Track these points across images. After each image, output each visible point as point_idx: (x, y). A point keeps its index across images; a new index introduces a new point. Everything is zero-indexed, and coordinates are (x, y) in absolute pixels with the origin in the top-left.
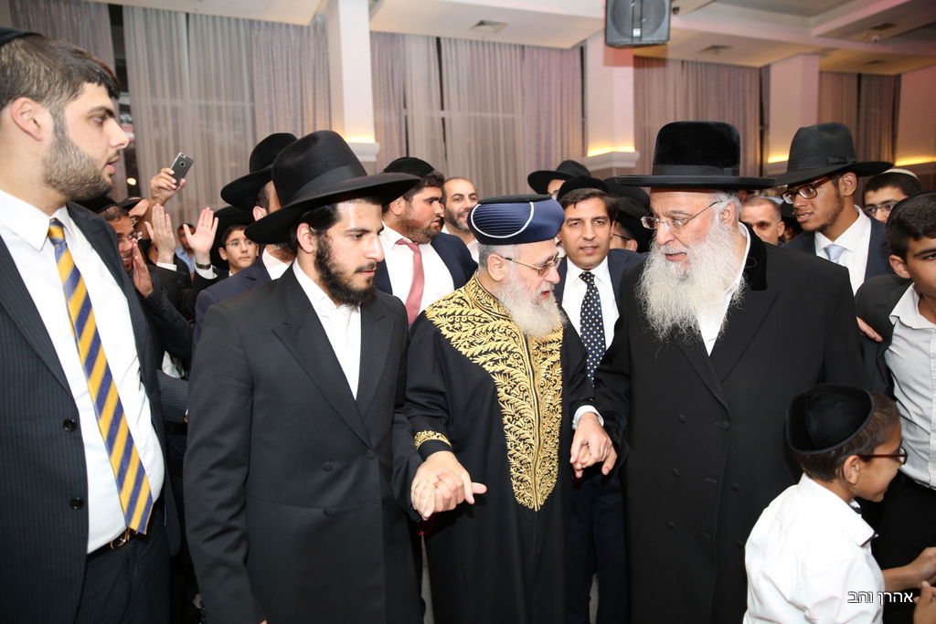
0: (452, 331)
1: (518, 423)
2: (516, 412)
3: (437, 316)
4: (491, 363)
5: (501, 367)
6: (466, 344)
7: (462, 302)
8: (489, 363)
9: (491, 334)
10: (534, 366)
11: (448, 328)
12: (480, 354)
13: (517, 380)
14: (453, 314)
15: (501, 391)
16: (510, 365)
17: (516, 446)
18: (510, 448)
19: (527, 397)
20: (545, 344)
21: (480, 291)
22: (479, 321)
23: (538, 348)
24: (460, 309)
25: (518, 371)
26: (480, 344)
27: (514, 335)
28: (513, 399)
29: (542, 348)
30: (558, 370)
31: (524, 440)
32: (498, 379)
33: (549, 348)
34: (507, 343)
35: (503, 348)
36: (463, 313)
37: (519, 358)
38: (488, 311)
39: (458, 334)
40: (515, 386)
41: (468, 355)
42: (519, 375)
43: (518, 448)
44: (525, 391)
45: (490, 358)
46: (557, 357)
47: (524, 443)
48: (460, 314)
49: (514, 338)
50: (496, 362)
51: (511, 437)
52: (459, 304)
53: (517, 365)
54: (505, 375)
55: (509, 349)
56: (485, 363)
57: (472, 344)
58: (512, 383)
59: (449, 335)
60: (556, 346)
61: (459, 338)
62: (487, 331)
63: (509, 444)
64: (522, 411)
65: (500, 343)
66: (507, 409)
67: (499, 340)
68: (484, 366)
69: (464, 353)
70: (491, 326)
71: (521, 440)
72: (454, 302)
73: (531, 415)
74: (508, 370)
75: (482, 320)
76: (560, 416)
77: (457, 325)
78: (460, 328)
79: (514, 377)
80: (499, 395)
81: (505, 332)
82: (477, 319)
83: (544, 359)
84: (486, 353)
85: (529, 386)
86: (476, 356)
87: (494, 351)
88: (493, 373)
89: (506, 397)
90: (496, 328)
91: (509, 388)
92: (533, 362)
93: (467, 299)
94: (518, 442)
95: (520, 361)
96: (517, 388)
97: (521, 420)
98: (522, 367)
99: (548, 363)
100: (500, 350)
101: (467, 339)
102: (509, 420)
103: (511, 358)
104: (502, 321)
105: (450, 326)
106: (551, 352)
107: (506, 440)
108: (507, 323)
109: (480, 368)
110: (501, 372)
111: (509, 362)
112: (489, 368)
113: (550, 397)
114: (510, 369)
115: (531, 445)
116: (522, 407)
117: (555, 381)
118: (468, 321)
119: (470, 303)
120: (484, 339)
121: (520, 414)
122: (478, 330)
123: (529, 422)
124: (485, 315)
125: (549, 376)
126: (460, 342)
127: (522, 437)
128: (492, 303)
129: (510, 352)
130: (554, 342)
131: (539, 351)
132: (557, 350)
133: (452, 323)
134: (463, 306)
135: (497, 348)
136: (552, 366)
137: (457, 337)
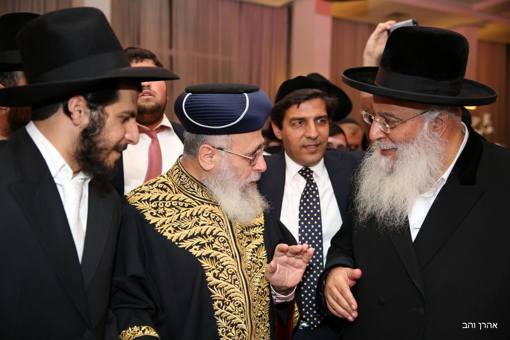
0: (156, 216)
1: (229, 308)
2: (226, 297)
3: (140, 201)
4: (198, 247)
5: (205, 252)
6: (171, 229)
7: (165, 187)
8: (195, 247)
9: (195, 219)
10: (240, 249)
11: (152, 214)
12: (186, 238)
14: (157, 199)
15: (210, 276)
16: (216, 249)
17: (227, 332)
18: (221, 334)
19: (235, 280)
20: (248, 228)
21: (184, 176)
22: (183, 206)
23: (242, 232)
24: (164, 194)
25: (225, 254)
26: (185, 229)
27: (218, 219)
28: (222, 283)
29: (245, 232)
30: (263, 252)
31: (236, 325)
32: (206, 264)
33: (252, 232)
34: (212, 227)
35: (208, 232)
36: (167, 199)
37: (224, 242)
38: (192, 196)
39: (162, 219)
40: (223, 270)
41: (173, 240)
42: (226, 259)
43: (230, 334)
44: (233, 274)
45: (196, 242)
46: (260, 240)
47: (236, 329)
48: (164, 199)
49: (219, 222)
50: (202, 246)
51: (222, 323)
52: (162, 189)
53: (223, 249)
54: (212, 258)
55: (214, 233)
56: (191, 247)
57: (177, 228)
58: (221, 267)
59: (153, 220)
60: (260, 230)
61: (164, 223)
62: (191, 215)
63: (220, 330)
64: (231, 295)
65: (205, 227)
66: (217, 294)
67: (204, 225)
68: (190, 251)
69: (169, 238)
70: (195, 210)
71: (232, 325)
72: (157, 188)
73: (241, 298)
75: (186, 205)
78: (165, 213)
79: (221, 260)
80: (208, 279)
81: (209, 216)
82: (181, 204)
83: (249, 243)
84: (192, 237)
85: (236, 270)
86: (182, 241)
87: (200, 235)
88: (200, 257)
89: (215, 281)
90: (200, 212)
91: (217, 272)
92: (238, 246)
93: (170, 183)
94: (229, 327)
95: (226, 244)
96: (225, 272)
97: (231, 304)
99: (252, 246)
100: (205, 234)
101: (171, 224)
102: (219, 305)
103: (217, 242)
104: (206, 206)
105: (154, 212)
106: (254, 236)
107: (217, 327)
108: (211, 208)
109: (186, 252)
110: (208, 256)
111: (215, 246)
112: (196, 252)
113: (258, 280)
114: (215, 253)
115: (243, 330)
116: (232, 291)
117: (261, 263)
118: (172, 206)
119: (173, 188)
120: (190, 224)
121: (230, 298)
122: (183, 214)
123: (240, 306)
124: (189, 200)
125: (254, 259)
126: (165, 227)
127: (234, 322)
128: (196, 188)
129: (216, 236)
130: (256, 226)
131: (243, 235)
132: (260, 234)
133: (155, 209)
134: (166, 191)
135: (202, 232)
136: (256, 249)
137: (161, 222)
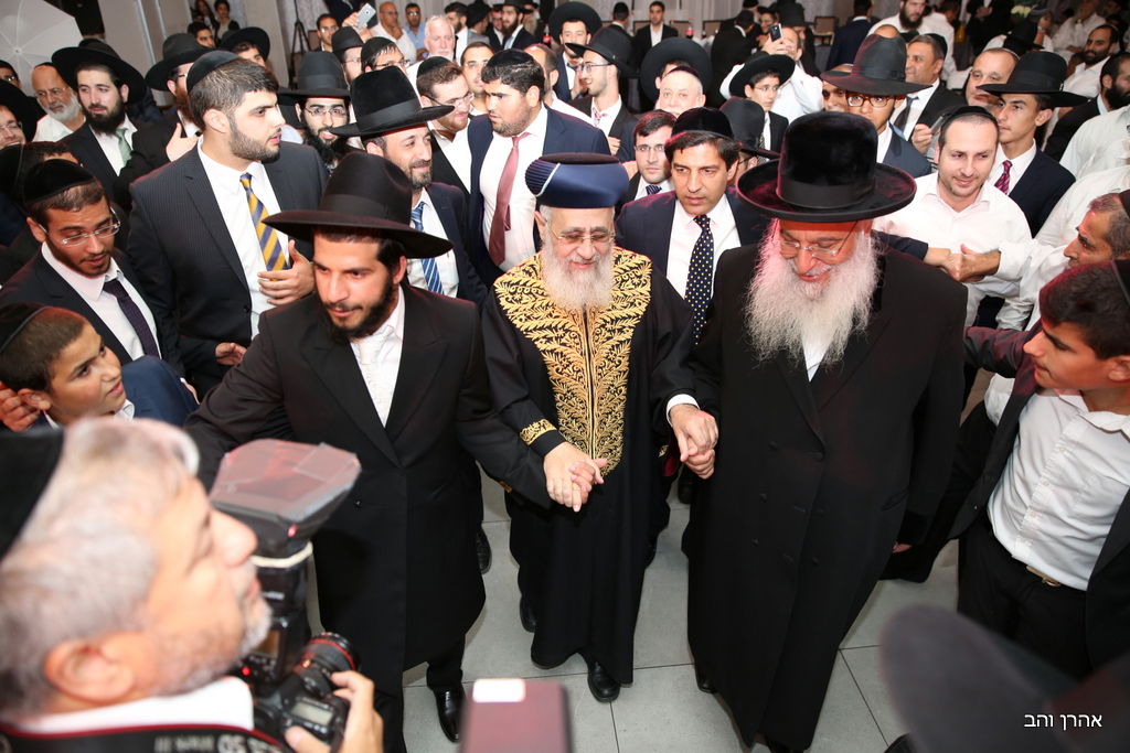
1: (570, 402)
2: (568, 391)
3: (501, 282)
4: (544, 340)
5: (550, 346)
6: (523, 317)
7: (531, 270)
8: (541, 340)
9: (550, 310)
10: (591, 346)
11: (507, 299)
12: (535, 329)
13: (571, 360)
14: (517, 283)
15: (552, 371)
16: (564, 344)
17: (567, 423)
18: (561, 424)
19: (581, 377)
20: (615, 320)
22: (542, 294)
23: (603, 326)
24: (527, 278)
25: (573, 350)
26: (537, 319)
27: (574, 311)
28: (564, 378)
29: (608, 326)
30: (625, 349)
31: (577, 418)
32: (549, 358)
33: (619, 324)
34: (565, 321)
35: (560, 326)
36: (528, 284)
37: (575, 338)
39: (516, 305)
40: (568, 366)
41: (521, 329)
42: (573, 355)
43: (571, 425)
44: (579, 371)
45: (544, 335)
46: (628, 335)
47: (576, 422)
48: (525, 285)
49: (574, 314)
50: (549, 340)
51: (563, 414)
52: (527, 272)
53: (572, 344)
54: (557, 354)
55: (567, 327)
56: (538, 339)
57: (529, 317)
58: (565, 363)
59: (507, 306)
60: (631, 323)
61: (517, 310)
62: (547, 305)
63: (560, 420)
64: (574, 391)
65: (557, 320)
66: (559, 388)
67: (557, 317)
68: (536, 343)
69: (518, 326)
70: (552, 300)
71: (573, 418)
72: (525, 270)
73: (585, 395)
74: (561, 349)
75: (545, 294)
76: (622, 398)
77: (517, 297)
78: (521, 299)
79: (568, 356)
80: (550, 373)
82: (540, 292)
83: (609, 338)
84: (541, 329)
85: (583, 368)
86: (530, 331)
87: (550, 328)
88: (544, 351)
89: (557, 375)
91: (561, 367)
92: (591, 342)
94: (569, 419)
95: (577, 340)
96: (570, 368)
97: (573, 399)
98: (578, 346)
99: (613, 342)
100: (556, 328)
101: (524, 312)
102: (561, 398)
103: (567, 337)
105: (510, 297)
106: (621, 330)
109: (531, 343)
110: (552, 351)
111: (563, 340)
112: (541, 346)
113: (611, 379)
114: (563, 348)
115: (584, 424)
116: (575, 387)
117: (620, 362)
118: (530, 293)
120: (542, 313)
121: (573, 394)
122: (538, 303)
123: (581, 402)
125: (611, 356)
126: (516, 314)
127: (576, 415)
129: (567, 331)
130: (630, 317)
131: (604, 330)
132: (630, 327)
133: (512, 294)
134: (530, 275)
135: (553, 325)
136: (617, 346)
137: (514, 309)
